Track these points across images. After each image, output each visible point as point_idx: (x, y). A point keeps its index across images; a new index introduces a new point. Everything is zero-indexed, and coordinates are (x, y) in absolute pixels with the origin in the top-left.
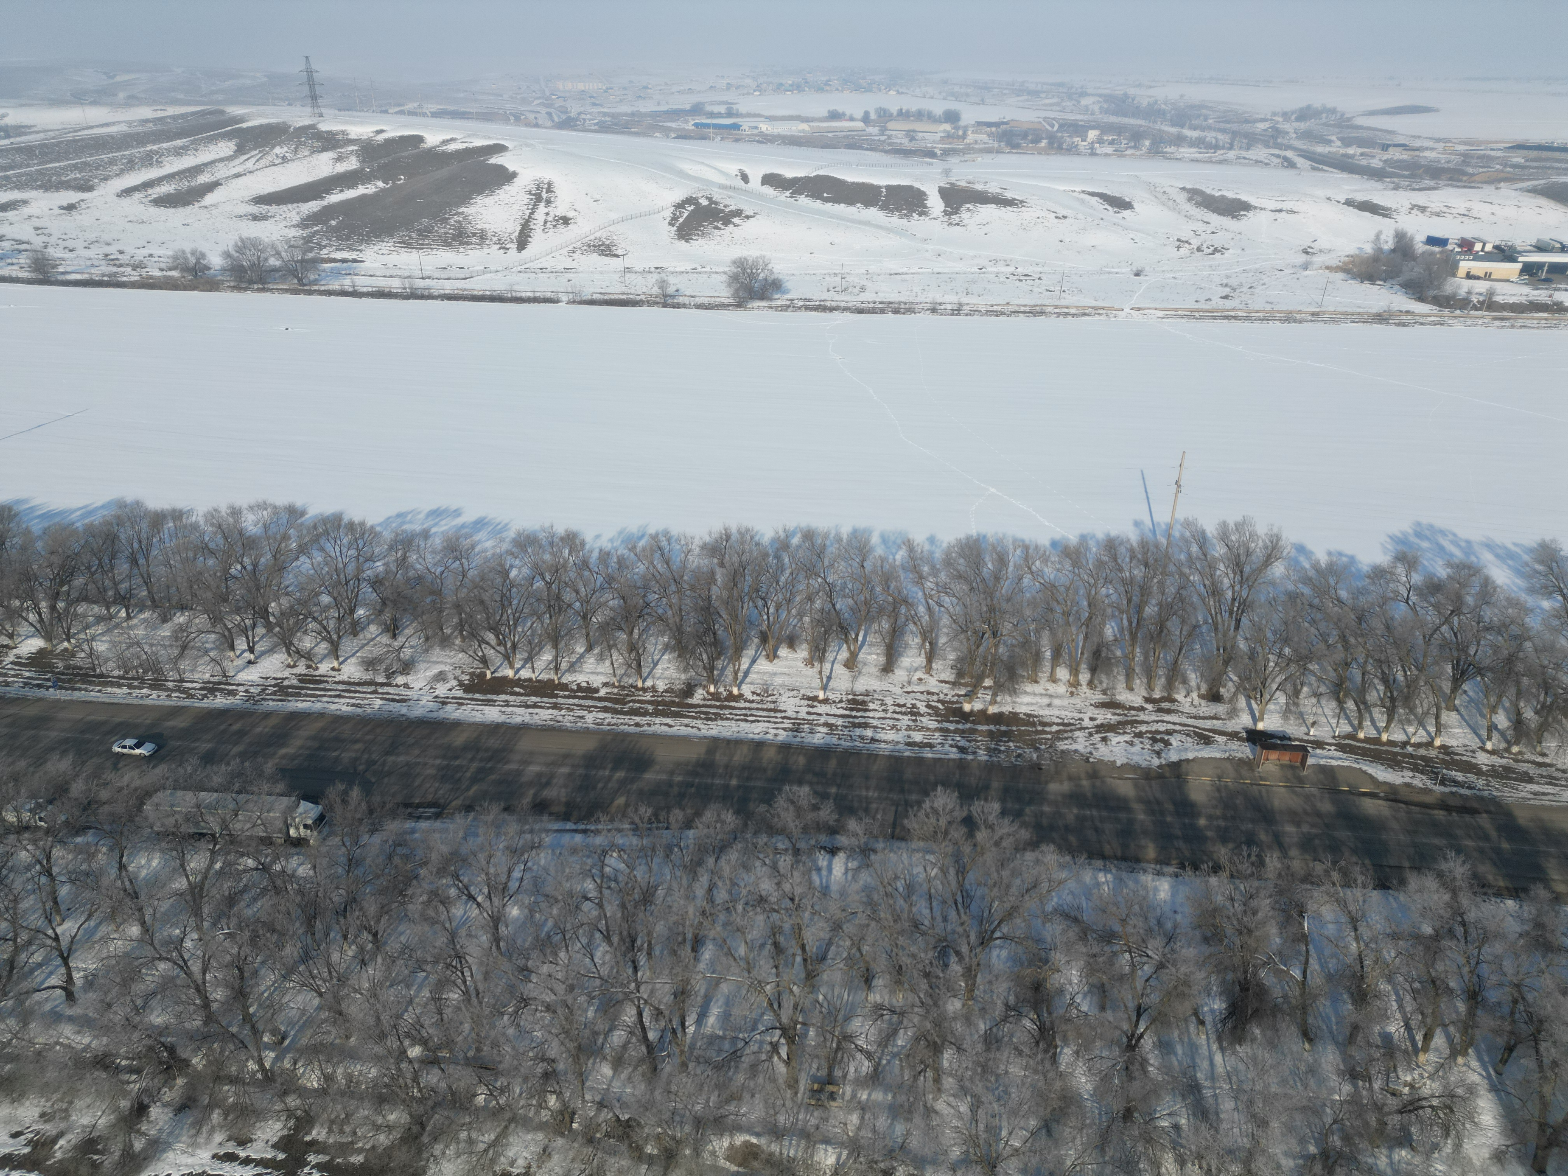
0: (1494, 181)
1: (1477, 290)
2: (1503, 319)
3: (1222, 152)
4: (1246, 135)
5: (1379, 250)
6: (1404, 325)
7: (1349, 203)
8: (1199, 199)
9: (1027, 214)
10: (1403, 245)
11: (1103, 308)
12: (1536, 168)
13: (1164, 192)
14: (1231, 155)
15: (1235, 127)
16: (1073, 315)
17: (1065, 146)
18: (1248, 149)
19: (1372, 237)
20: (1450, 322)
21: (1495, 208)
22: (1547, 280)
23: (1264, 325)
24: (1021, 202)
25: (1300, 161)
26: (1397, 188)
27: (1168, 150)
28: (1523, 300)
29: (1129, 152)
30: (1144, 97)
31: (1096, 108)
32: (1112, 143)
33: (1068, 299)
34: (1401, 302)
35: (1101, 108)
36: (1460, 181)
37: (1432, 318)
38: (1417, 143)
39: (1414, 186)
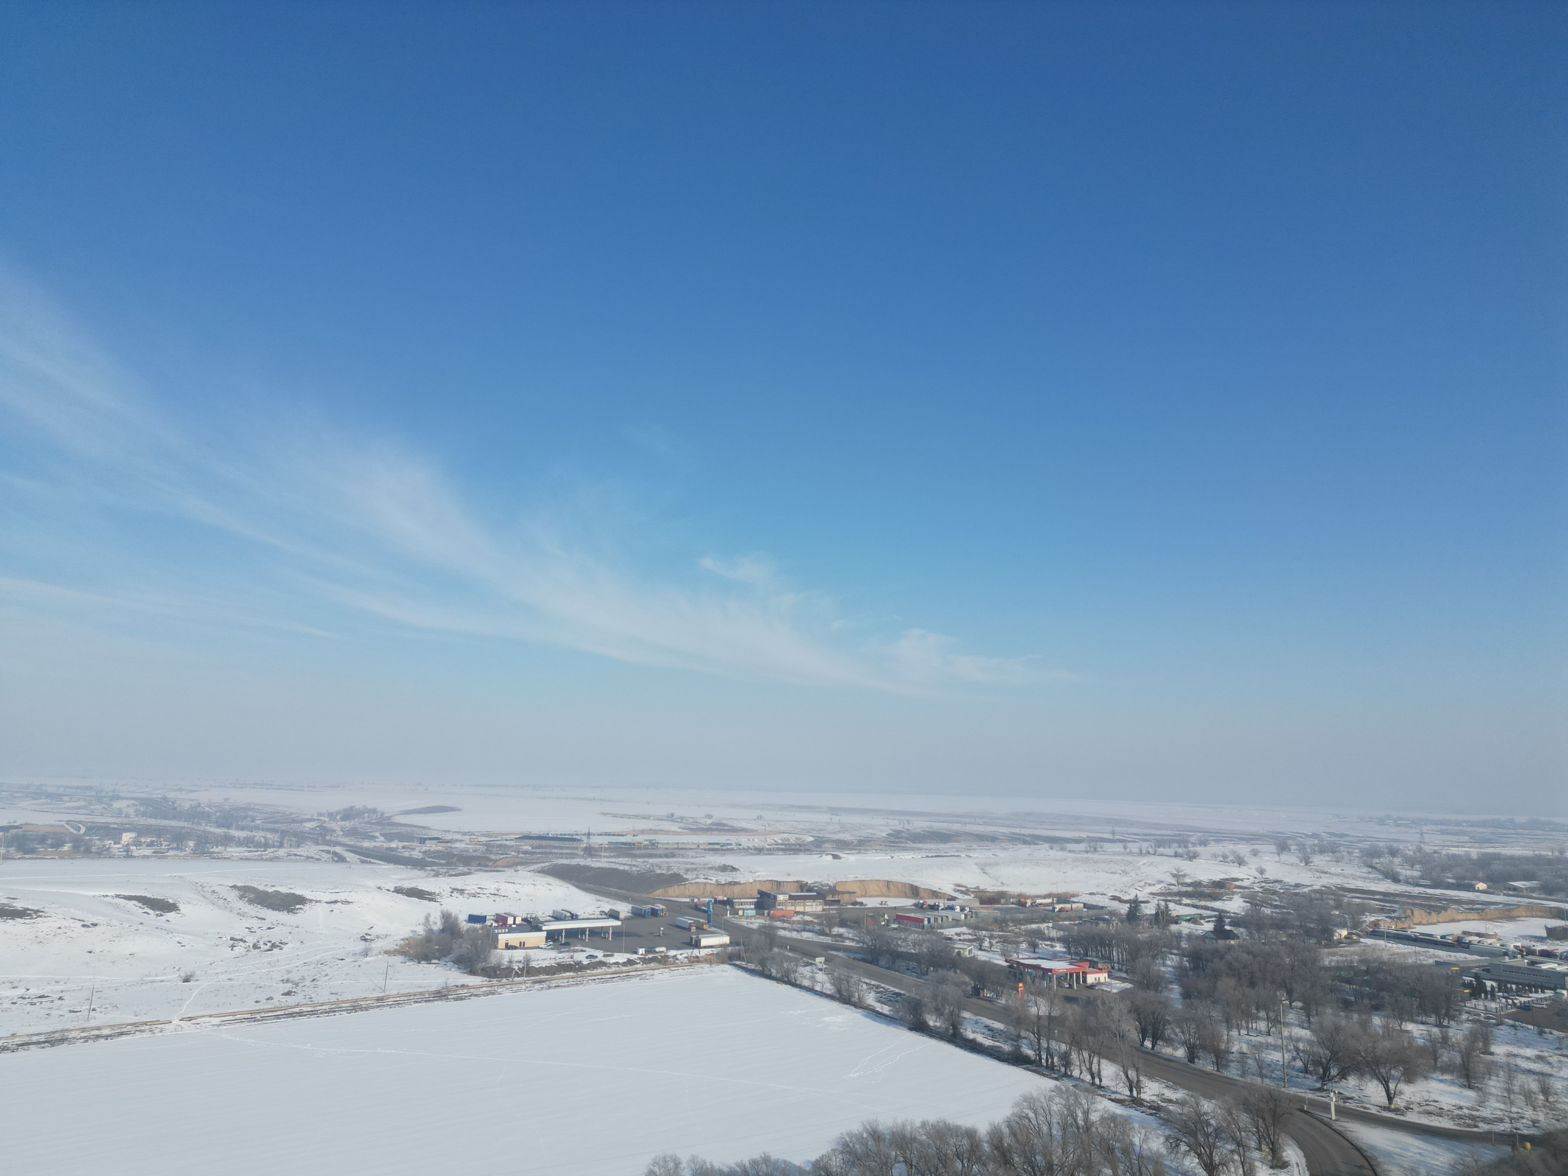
0: (513, 864)
1: (516, 959)
2: (540, 982)
3: (272, 850)
4: (295, 834)
5: (430, 931)
6: (462, 999)
7: (398, 890)
8: (252, 896)
9: (42, 925)
10: (450, 926)
11: (146, 1023)
12: (540, 853)
13: (213, 892)
14: (282, 852)
15: (283, 827)
16: (107, 1037)
17: (94, 849)
18: (298, 846)
19: (423, 920)
20: (500, 990)
21: (517, 887)
22: (567, 944)
23: (331, 1018)
24: (36, 912)
25: (349, 856)
26: (437, 875)
27: (215, 849)
28: (553, 963)
29: (171, 853)
30: (185, 801)
31: (131, 811)
32: (150, 845)
33: (99, 1019)
34: (456, 977)
35: (136, 811)
36: (487, 866)
37: (485, 989)
38: (448, 837)
39: (451, 872)
